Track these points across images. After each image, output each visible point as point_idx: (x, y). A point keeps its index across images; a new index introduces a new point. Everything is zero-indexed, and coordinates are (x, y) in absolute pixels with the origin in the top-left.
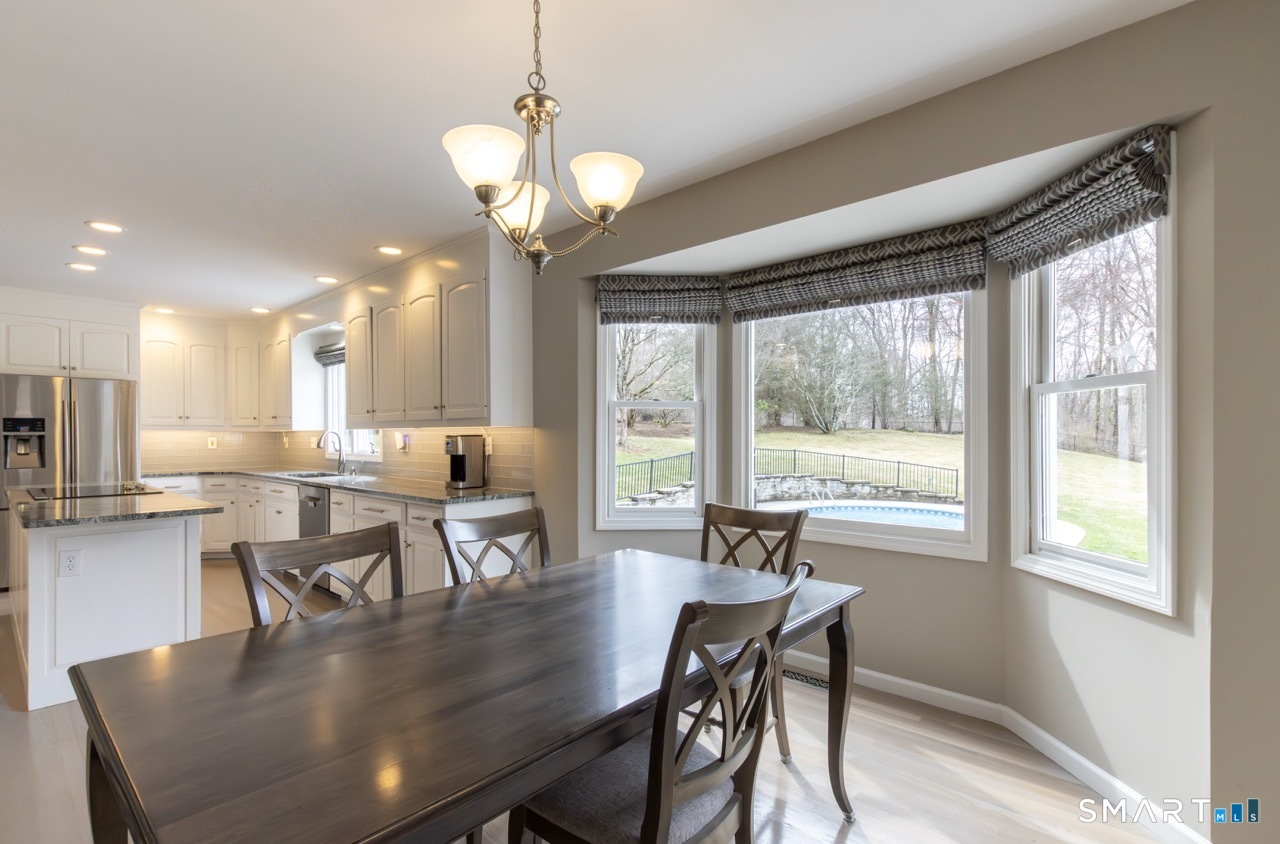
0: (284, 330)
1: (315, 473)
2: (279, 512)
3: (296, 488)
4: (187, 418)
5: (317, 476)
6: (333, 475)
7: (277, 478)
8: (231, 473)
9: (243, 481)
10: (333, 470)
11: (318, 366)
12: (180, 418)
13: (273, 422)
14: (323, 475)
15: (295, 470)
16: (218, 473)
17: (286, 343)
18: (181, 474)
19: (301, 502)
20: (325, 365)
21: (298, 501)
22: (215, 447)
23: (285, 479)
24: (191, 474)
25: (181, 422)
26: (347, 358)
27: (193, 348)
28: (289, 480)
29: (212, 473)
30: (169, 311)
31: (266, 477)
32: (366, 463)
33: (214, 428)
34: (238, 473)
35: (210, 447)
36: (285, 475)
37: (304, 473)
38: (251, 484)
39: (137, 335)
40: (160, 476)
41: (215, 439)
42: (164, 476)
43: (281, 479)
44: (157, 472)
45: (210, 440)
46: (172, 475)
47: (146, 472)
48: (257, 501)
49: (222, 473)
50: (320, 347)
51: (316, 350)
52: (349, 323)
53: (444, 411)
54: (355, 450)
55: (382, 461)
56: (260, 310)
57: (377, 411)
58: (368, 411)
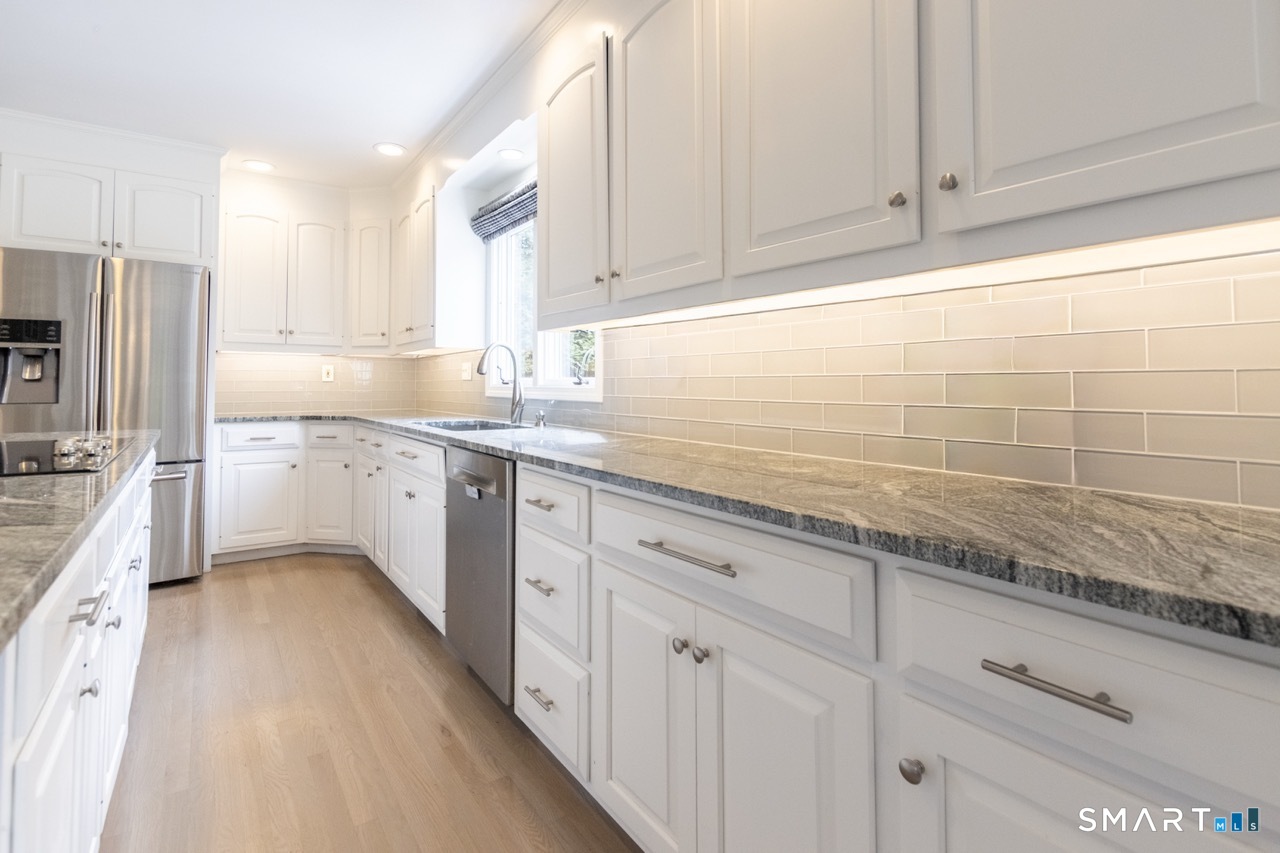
0: (425, 183)
1: (471, 420)
2: (410, 495)
3: (441, 451)
4: (291, 333)
5: (473, 427)
6: (503, 426)
7: (407, 430)
8: (345, 418)
9: (361, 432)
10: (504, 417)
11: (478, 240)
12: (281, 332)
14: (484, 426)
15: (439, 415)
16: (327, 418)
17: (430, 204)
18: (275, 419)
19: (449, 481)
20: (487, 237)
21: (443, 480)
22: (331, 379)
23: (420, 433)
24: (290, 419)
25: (281, 339)
27: (301, 228)
28: (427, 435)
29: (320, 418)
30: (263, 167)
31: (391, 427)
32: (559, 403)
33: (330, 351)
34: (355, 419)
35: (325, 379)
36: (422, 425)
37: (453, 421)
38: (373, 437)
39: (216, 196)
40: (245, 420)
41: (331, 368)
42: (251, 420)
43: (414, 432)
44: (240, 414)
45: (325, 368)
46: (261, 420)
47: (223, 414)
48: (378, 469)
49: (333, 418)
50: (480, 210)
51: (475, 212)
52: (549, 104)
53: (940, 200)
54: (541, 382)
55: (601, 401)
56: (391, 151)
57: (623, 274)
58: (598, 280)
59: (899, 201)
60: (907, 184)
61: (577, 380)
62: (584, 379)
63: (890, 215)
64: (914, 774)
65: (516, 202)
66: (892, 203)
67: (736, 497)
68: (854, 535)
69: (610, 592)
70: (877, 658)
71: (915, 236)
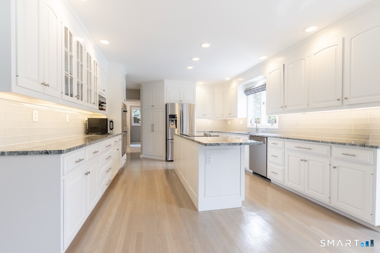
0: (234, 84)
3: (247, 137)
4: (205, 115)
7: (238, 133)
8: (218, 132)
10: (253, 132)
11: (245, 95)
12: (203, 115)
13: (229, 115)
16: (214, 132)
17: (235, 89)
20: (247, 95)
23: (242, 134)
26: (267, 88)
27: (207, 94)
28: (244, 134)
29: (213, 132)
30: (201, 83)
31: (233, 133)
33: (211, 118)
34: (220, 132)
35: (209, 124)
39: (195, 91)
40: (200, 132)
41: (210, 122)
49: (215, 132)
50: (246, 89)
51: (245, 90)
52: (269, 74)
53: (345, 101)
54: (262, 125)
55: (278, 128)
56: (228, 79)
57: (287, 107)
58: (281, 107)
59: (338, 100)
60: (340, 97)
61: (271, 124)
62: (273, 124)
63: (337, 101)
64: (335, 168)
65: (257, 89)
66: (337, 100)
67: (311, 140)
68: (328, 143)
69: (288, 155)
70: (331, 157)
71: (341, 104)
